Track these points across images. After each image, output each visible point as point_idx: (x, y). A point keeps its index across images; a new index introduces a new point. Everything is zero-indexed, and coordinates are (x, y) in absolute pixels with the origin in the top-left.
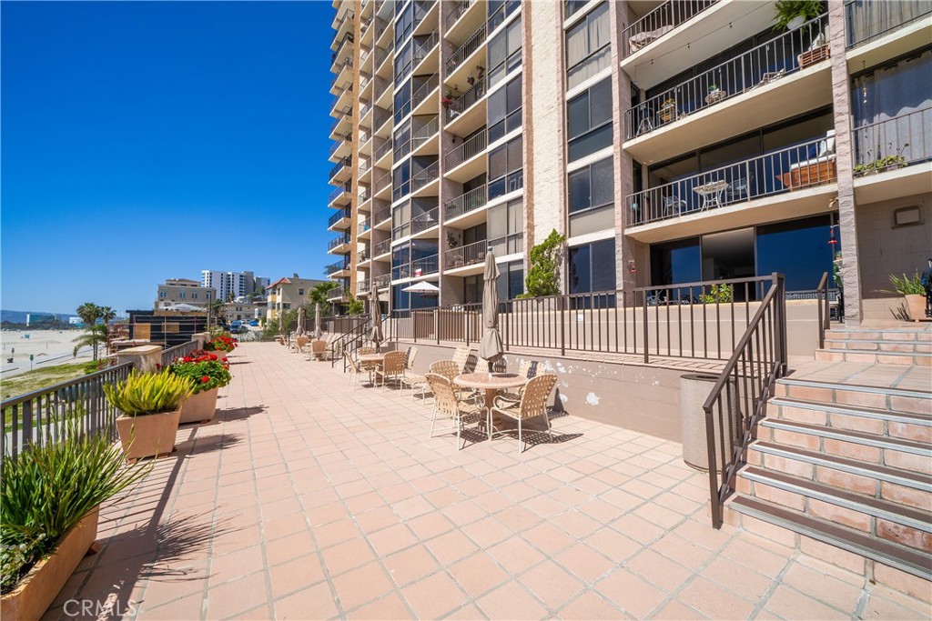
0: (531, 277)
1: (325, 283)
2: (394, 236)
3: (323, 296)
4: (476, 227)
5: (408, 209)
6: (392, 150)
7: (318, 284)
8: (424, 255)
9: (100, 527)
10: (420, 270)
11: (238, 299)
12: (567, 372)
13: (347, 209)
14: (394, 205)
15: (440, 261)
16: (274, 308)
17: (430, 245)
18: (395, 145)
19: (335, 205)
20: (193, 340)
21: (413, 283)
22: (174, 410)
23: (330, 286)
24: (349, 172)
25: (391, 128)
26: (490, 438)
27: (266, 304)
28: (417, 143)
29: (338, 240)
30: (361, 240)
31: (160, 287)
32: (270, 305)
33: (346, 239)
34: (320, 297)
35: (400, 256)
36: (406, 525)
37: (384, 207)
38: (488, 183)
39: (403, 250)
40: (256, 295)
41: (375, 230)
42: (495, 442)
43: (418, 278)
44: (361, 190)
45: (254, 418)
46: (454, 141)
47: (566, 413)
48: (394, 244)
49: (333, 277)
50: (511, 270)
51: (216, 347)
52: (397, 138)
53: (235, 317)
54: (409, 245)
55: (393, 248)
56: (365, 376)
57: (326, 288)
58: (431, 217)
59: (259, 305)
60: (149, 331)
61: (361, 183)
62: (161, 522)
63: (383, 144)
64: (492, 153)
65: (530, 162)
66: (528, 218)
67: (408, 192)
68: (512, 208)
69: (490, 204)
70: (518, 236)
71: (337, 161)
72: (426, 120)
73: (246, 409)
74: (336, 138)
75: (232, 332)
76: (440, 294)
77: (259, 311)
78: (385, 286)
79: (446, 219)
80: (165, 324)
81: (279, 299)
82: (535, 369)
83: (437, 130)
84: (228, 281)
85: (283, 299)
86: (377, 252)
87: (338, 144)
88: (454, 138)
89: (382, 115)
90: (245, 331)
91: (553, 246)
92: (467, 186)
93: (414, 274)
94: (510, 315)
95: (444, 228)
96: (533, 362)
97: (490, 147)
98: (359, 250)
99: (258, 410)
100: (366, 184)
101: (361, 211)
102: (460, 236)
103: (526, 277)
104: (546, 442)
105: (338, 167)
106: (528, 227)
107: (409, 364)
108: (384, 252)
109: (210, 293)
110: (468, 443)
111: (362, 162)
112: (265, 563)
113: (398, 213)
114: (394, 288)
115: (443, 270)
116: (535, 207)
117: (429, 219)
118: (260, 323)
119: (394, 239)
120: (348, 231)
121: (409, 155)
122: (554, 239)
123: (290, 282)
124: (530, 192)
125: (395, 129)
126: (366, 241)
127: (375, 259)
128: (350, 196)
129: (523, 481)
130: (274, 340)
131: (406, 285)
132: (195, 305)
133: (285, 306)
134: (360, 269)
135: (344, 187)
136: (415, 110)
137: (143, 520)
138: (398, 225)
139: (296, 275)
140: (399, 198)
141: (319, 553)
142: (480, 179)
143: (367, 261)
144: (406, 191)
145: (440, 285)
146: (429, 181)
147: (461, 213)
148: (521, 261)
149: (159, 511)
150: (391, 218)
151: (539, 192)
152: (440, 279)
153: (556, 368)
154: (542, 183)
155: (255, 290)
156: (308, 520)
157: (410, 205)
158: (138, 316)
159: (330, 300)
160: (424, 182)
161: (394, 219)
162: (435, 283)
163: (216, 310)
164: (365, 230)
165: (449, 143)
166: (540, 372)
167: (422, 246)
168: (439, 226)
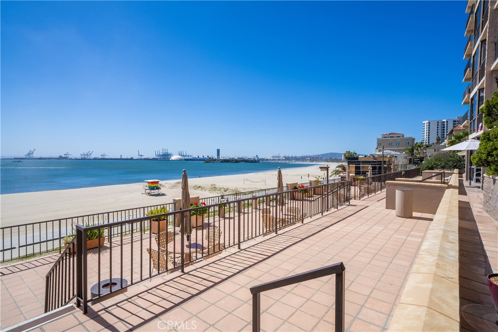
31: (378, 140)
60: (354, 170)
80: (361, 165)
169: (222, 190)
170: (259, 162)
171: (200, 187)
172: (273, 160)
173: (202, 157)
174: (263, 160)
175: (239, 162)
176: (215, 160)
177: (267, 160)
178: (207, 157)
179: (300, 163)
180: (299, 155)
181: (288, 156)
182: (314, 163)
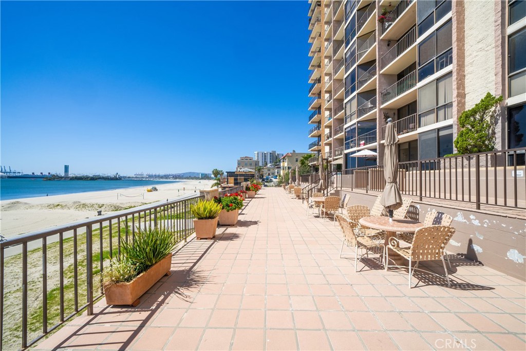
0: (460, 139)
1: (307, 154)
2: (346, 121)
3: (306, 162)
4: (408, 105)
5: (355, 102)
6: (344, 66)
7: (303, 155)
8: (367, 131)
9: (172, 265)
10: (363, 142)
11: (269, 165)
12: (482, 226)
13: (318, 109)
14: (345, 101)
15: (378, 134)
16: (284, 169)
17: (372, 124)
18: (346, 61)
19: (312, 108)
20: (242, 185)
21: (358, 151)
22: (213, 218)
23: (310, 156)
24: (320, 86)
25: (344, 51)
26: (386, 269)
27: (280, 168)
28: (361, 55)
29: (314, 128)
30: (327, 127)
31: (238, 161)
32: (282, 168)
33: (319, 127)
34: (305, 163)
35: (350, 134)
36: (292, 313)
37: (340, 104)
38: (418, 68)
39: (351, 130)
40: (276, 163)
41: (334, 119)
42: (390, 273)
43: (362, 147)
44: (327, 96)
45: (252, 227)
46: (388, 45)
47: (480, 263)
48: (345, 126)
49: (312, 151)
50: (440, 135)
51: (251, 189)
52: (347, 56)
53: (267, 174)
54: (356, 126)
55: (345, 129)
56: (316, 211)
57: (308, 157)
58: (371, 104)
59: (278, 168)
60: (233, 181)
61: (327, 92)
62: (192, 270)
63: (339, 63)
64: (421, 44)
65: (461, 40)
66: (458, 88)
67: (355, 90)
68: (441, 84)
69: (419, 85)
70: (448, 106)
71: (313, 82)
72: (368, 37)
73: (251, 221)
74: (312, 68)
75: (266, 182)
76: (378, 158)
77: (278, 171)
78: (341, 154)
79: (383, 103)
80: (239, 178)
81: (286, 164)
82: (441, 219)
83: (375, 41)
84: (265, 156)
85: (288, 165)
86: (336, 133)
87: (313, 71)
88: (389, 42)
89: (338, 45)
90: (271, 181)
91: (486, 108)
92: (401, 76)
93: (359, 145)
94: (437, 171)
95: (381, 110)
96: (439, 213)
97: (419, 40)
98: (326, 133)
99: (256, 223)
100: (329, 92)
101: (327, 109)
102: (394, 114)
103: (455, 139)
104: (442, 285)
105: (313, 85)
106: (458, 96)
107: (345, 205)
108: (341, 133)
109: (257, 163)
110: (367, 268)
111: (327, 78)
112: (215, 306)
113: (348, 106)
114: (347, 155)
115: (380, 141)
116: (466, 78)
117: (370, 106)
118: (278, 177)
119: (346, 124)
120: (319, 122)
121: (355, 65)
122: (487, 102)
123: (291, 155)
124: (461, 66)
125: (345, 51)
126: (329, 127)
127: (334, 138)
128: (320, 101)
129: (400, 313)
130: (281, 186)
131: (354, 152)
132: (251, 169)
133: (289, 168)
134: (326, 144)
135: (317, 96)
136: (359, 33)
137: (187, 267)
138: (348, 113)
139: (294, 151)
140: (349, 96)
141: (239, 311)
142: (412, 67)
143: (330, 139)
144: (353, 90)
145: (378, 151)
146: (370, 79)
147: (395, 96)
148: (450, 127)
149: (195, 264)
150: (344, 111)
151: (471, 63)
152: (378, 147)
153: (470, 220)
154: (475, 54)
155: (276, 159)
156: (245, 289)
157: (356, 99)
158: (231, 174)
159: (310, 164)
160: (366, 81)
161: (345, 111)
162: (374, 150)
163: (259, 170)
164: (329, 120)
165: (385, 48)
166: (445, 222)
167: (366, 125)
168: (377, 110)
169: (96, 206)
170: (121, 179)
171: (58, 205)
172: (136, 177)
173: (39, 174)
174: (125, 177)
175: (96, 179)
176: (62, 177)
177: (129, 177)
178: (48, 174)
179: (164, 180)
180: (162, 173)
181: (151, 174)
182: (178, 180)
